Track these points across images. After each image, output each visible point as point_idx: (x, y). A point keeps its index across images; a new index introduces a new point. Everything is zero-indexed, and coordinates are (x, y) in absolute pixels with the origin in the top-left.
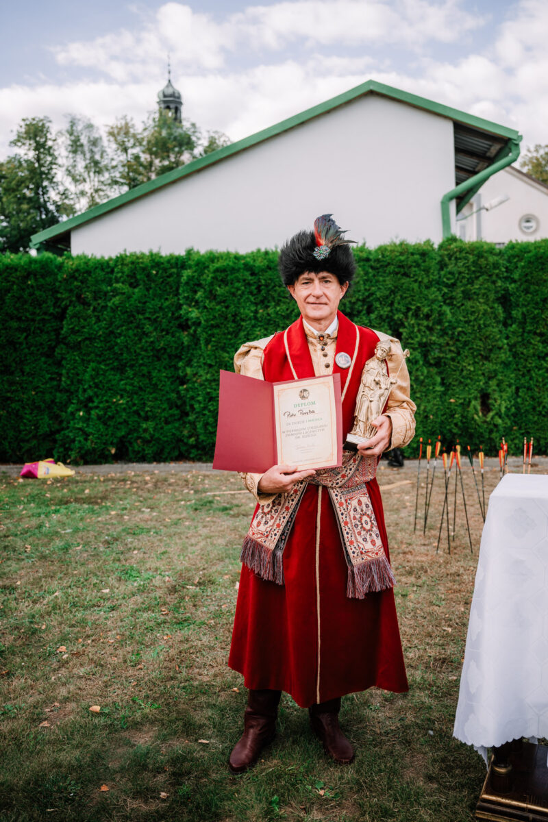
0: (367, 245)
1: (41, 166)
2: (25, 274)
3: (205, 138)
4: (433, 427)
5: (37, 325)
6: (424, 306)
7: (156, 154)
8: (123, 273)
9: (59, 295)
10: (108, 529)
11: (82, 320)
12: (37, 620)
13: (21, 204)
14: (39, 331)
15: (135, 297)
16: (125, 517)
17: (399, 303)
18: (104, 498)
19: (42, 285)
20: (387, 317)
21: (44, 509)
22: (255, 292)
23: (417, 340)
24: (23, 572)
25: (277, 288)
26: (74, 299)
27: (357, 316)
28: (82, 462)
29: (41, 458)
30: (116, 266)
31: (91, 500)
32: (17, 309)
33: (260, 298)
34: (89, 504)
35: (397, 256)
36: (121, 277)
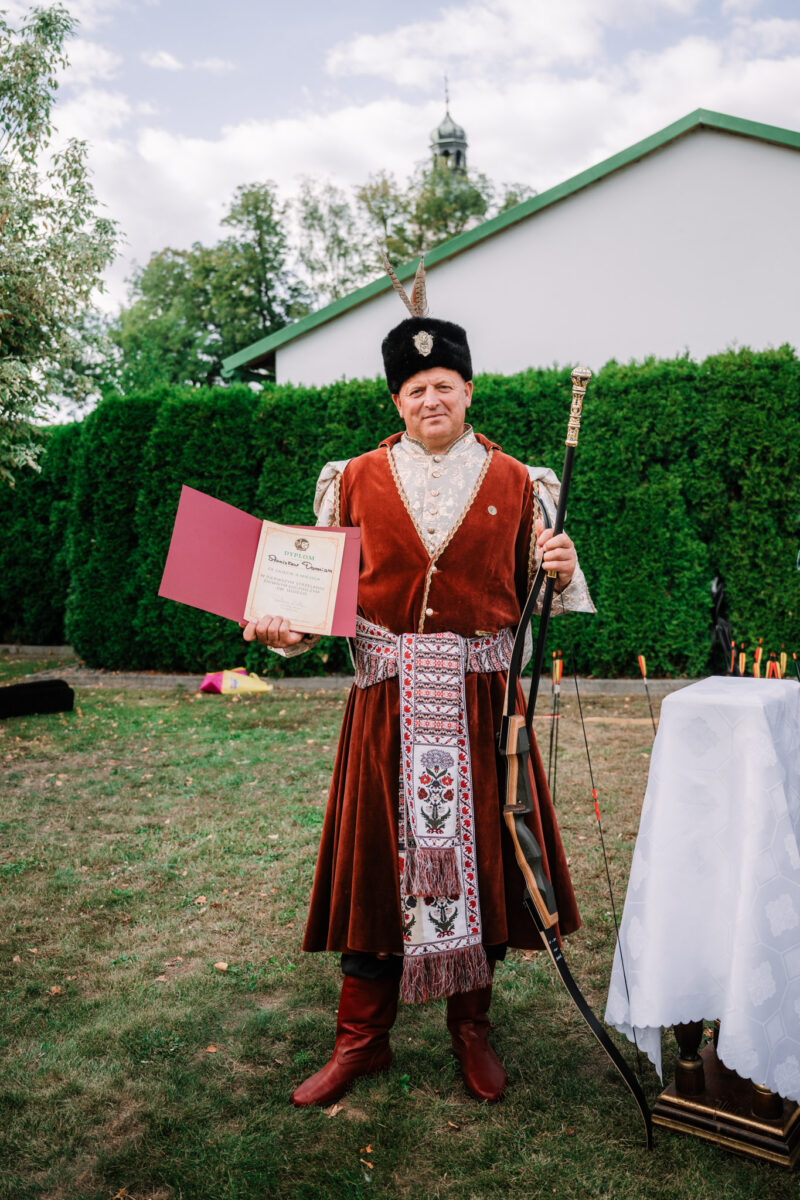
0: (691, 357)
1: (264, 251)
2: (209, 414)
3: (500, 195)
4: (792, 630)
5: (224, 484)
6: (775, 445)
7: (428, 224)
8: (339, 408)
9: (253, 442)
10: (297, 762)
11: (283, 475)
12: (180, 865)
13: (237, 306)
14: (226, 492)
15: (355, 442)
16: (325, 747)
17: (736, 442)
18: (304, 722)
19: (231, 429)
20: (719, 462)
21: (221, 733)
22: (523, 430)
23: (764, 496)
24: (176, 809)
25: (555, 424)
26: (273, 446)
27: (674, 462)
28: (282, 673)
29: (228, 666)
30: (330, 398)
31: (284, 725)
32: (198, 462)
33: (531, 439)
34: (282, 728)
35: (733, 372)
36: (337, 414)
